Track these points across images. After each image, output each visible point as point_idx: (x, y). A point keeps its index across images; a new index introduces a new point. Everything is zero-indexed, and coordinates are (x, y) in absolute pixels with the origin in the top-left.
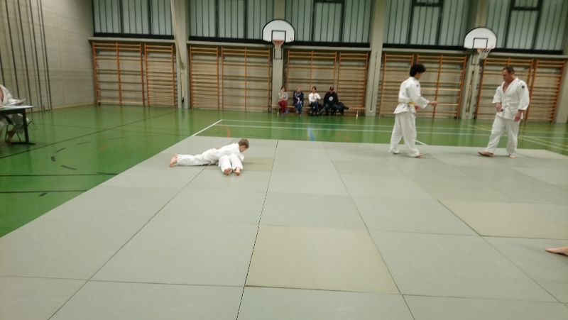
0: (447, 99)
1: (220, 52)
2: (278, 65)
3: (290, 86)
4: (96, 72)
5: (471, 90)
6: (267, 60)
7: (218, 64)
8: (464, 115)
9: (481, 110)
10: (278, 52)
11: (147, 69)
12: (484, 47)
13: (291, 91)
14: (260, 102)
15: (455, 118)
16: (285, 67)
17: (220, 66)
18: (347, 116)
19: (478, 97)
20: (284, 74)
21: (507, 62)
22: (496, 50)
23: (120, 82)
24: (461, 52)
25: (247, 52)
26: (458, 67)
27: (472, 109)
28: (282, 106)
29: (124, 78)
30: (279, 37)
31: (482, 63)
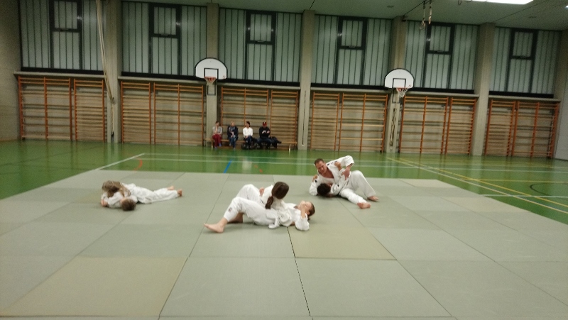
0: (373, 134)
1: (153, 88)
2: (212, 101)
3: (225, 121)
4: (21, 107)
5: (393, 126)
6: (201, 96)
7: (150, 99)
8: (388, 149)
9: (403, 144)
10: (212, 89)
11: (76, 104)
12: (403, 87)
13: (226, 125)
14: (194, 135)
15: (381, 151)
16: (219, 102)
17: (153, 101)
18: (280, 150)
19: (400, 133)
20: (219, 110)
21: (425, 100)
22: (414, 89)
23: (46, 116)
24: (382, 91)
25: (180, 88)
26: (381, 105)
27: (395, 144)
28: (217, 141)
29: (51, 113)
30: (211, 74)
31: (402, 101)
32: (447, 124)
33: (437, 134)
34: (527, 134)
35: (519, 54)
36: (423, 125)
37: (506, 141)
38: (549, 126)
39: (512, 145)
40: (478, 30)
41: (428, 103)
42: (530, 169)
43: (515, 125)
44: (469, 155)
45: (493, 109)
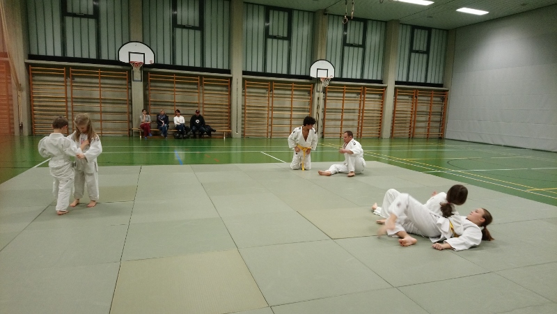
0: (300, 122)
1: (69, 73)
2: (138, 88)
3: (153, 109)
6: (124, 82)
7: (66, 86)
10: (137, 74)
12: (325, 77)
13: (155, 113)
14: (118, 125)
16: (145, 89)
17: (69, 88)
18: (215, 138)
19: (324, 120)
20: (145, 97)
21: (343, 89)
22: (335, 79)
24: (308, 81)
25: (101, 74)
26: (307, 93)
28: (145, 129)
30: (137, 59)
31: (325, 90)
32: (362, 111)
33: (353, 120)
34: (424, 119)
35: (417, 49)
36: (342, 112)
37: (408, 125)
38: (440, 111)
39: (413, 128)
40: (386, 26)
41: (347, 92)
42: (427, 148)
43: (415, 112)
44: (379, 137)
45: (398, 97)
